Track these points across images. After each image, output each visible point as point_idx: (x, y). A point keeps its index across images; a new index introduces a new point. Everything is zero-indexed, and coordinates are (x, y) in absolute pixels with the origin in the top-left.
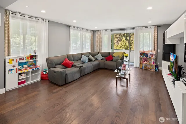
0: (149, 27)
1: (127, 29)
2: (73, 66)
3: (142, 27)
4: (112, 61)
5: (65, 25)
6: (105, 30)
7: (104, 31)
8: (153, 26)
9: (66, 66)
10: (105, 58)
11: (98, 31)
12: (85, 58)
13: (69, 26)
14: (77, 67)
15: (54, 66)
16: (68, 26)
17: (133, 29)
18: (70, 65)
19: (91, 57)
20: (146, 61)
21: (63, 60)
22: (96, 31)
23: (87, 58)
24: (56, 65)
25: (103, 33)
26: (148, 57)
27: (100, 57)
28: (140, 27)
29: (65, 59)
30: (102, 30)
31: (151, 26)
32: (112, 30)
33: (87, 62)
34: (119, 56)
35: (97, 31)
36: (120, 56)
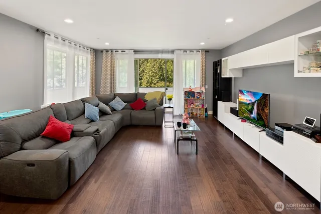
0: (195, 51)
1: (163, 52)
2: (74, 134)
3: (185, 51)
4: (144, 109)
5: (31, 27)
6: (123, 51)
7: (120, 51)
8: (200, 51)
9: (56, 137)
10: (128, 105)
11: (107, 51)
12: (92, 111)
13: (43, 33)
14: (88, 134)
15: (19, 147)
16: (40, 32)
17: (173, 52)
18: (66, 134)
19: (102, 105)
20: (192, 103)
21: (44, 122)
22: (102, 52)
23: (97, 109)
24: (25, 141)
25: (118, 57)
26: (196, 97)
27: (120, 105)
28: (183, 51)
29: (49, 119)
30: (117, 51)
31: (198, 51)
32: (136, 52)
33: (98, 117)
34: (155, 99)
35: (105, 51)
36: (157, 99)
